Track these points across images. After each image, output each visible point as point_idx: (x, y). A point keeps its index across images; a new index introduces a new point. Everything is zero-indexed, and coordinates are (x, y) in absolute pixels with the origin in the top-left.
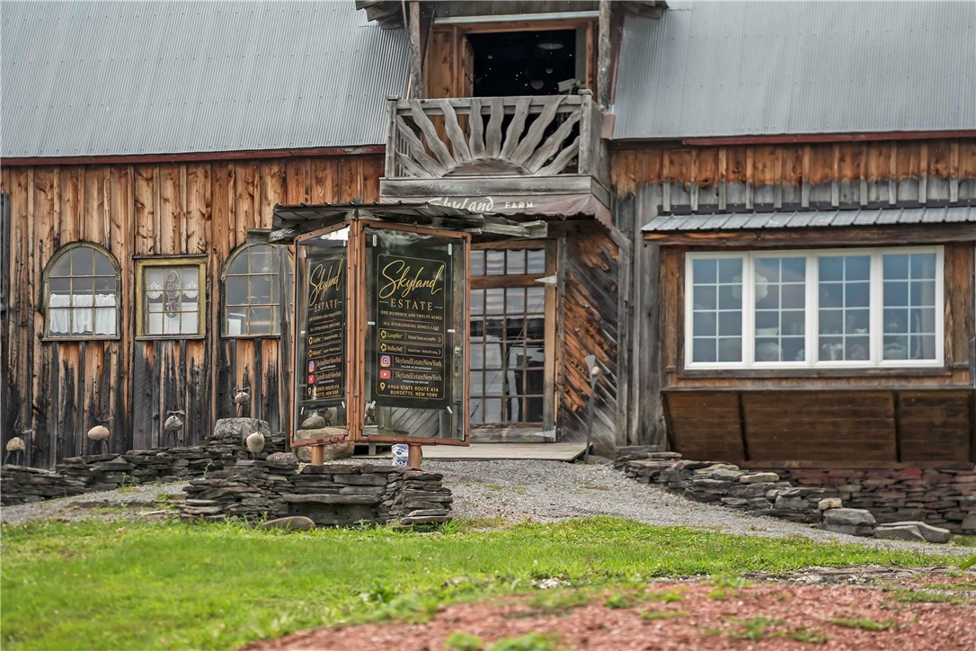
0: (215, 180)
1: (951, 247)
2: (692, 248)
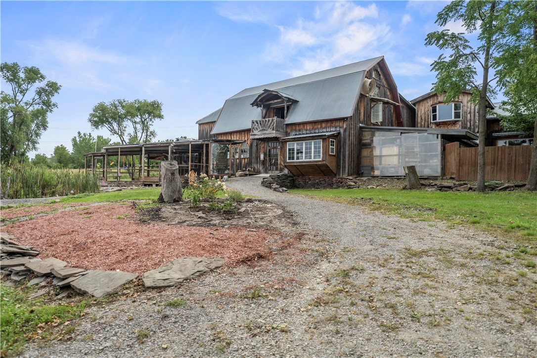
0: (240, 134)
1: (323, 139)
2: (288, 141)
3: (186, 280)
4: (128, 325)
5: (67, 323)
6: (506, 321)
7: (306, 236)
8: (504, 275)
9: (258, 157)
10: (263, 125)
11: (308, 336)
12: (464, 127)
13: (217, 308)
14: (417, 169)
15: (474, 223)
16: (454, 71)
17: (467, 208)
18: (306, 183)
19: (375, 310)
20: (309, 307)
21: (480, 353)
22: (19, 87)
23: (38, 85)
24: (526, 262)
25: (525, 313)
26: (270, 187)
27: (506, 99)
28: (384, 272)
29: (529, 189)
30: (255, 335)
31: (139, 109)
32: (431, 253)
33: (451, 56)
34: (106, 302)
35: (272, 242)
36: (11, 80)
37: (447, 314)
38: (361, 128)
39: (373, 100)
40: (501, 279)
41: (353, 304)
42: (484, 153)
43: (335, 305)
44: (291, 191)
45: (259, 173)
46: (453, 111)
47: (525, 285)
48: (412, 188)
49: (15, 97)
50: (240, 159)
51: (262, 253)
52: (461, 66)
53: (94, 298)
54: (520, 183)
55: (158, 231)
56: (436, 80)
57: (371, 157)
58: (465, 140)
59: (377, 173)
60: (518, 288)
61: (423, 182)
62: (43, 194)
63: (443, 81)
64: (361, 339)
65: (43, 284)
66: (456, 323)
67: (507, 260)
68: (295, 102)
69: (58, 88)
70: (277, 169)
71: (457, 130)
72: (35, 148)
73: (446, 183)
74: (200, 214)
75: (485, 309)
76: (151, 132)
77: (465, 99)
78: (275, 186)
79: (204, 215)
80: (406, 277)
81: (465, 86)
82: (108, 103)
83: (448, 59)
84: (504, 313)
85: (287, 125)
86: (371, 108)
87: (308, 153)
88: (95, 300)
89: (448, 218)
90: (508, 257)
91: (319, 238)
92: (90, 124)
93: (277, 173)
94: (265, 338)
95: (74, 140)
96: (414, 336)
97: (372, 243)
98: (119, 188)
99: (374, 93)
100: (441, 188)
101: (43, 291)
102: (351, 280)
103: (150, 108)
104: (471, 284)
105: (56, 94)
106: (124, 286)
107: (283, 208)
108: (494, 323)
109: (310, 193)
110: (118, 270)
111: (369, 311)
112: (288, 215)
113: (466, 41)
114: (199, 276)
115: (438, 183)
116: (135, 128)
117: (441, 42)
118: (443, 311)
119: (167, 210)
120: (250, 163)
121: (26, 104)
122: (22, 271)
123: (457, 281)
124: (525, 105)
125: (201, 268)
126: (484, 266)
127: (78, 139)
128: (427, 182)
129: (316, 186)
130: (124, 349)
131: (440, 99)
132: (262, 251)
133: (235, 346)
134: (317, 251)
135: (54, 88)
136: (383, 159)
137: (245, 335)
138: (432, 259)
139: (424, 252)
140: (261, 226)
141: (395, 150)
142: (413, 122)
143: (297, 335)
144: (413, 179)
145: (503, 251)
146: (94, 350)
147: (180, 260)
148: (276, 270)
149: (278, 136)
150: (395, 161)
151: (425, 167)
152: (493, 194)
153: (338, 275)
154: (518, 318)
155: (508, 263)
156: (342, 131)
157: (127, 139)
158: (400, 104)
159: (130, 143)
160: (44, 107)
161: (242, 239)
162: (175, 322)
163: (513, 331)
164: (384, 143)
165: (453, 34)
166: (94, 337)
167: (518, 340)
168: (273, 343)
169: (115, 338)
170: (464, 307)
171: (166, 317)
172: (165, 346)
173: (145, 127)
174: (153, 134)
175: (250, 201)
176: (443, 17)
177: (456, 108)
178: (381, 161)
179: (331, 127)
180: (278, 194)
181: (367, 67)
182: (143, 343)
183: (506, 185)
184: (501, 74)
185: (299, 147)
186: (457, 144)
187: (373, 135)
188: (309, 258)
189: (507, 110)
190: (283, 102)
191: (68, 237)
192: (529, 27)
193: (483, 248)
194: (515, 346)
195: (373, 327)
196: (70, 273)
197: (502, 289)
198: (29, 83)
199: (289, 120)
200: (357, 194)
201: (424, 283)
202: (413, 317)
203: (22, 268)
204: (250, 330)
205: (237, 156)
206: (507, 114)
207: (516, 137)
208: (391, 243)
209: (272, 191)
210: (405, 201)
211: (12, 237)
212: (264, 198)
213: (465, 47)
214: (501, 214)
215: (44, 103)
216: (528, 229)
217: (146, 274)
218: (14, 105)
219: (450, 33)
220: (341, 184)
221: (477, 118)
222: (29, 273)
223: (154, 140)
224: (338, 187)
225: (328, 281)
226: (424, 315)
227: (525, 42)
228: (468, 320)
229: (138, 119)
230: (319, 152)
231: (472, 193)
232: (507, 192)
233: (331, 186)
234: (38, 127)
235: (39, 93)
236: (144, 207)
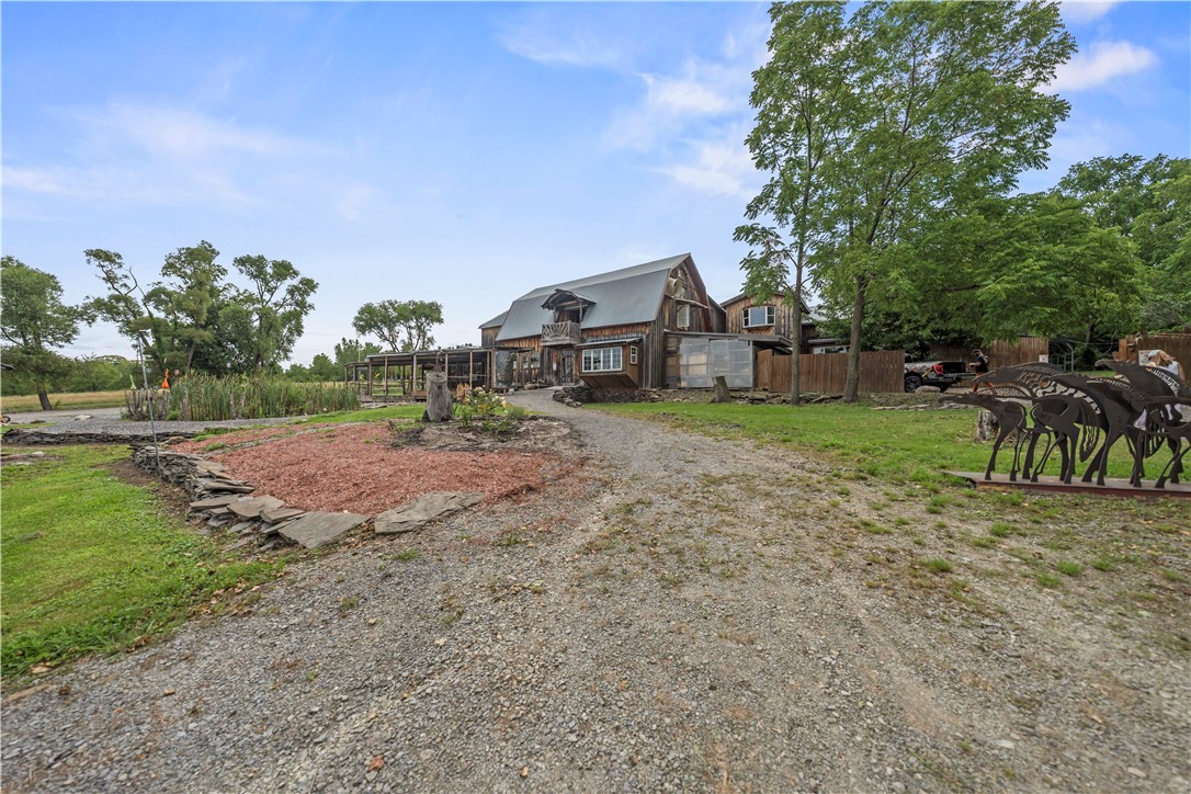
0: (529, 341)
1: (623, 347)
2: (584, 349)
3: (430, 522)
4: (335, 589)
5: (255, 588)
6: (812, 567)
7: (590, 462)
8: (814, 506)
9: (550, 367)
10: (555, 330)
11: (567, 598)
12: (778, 333)
13: (460, 560)
14: (727, 380)
15: (785, 441)
16: (764, 270)
17: (777, 424)
18: (604, 396)
19: (657, 557)
20: (577, 556)
21: (779, 614)
22: (267, 284)
23: (290, 282)
24: (838, 489)
25: (835, 556)
26: (563, 402)
27: (821, 302)
28: (675, 504)
29: (846, 401)
30: (498, 600)
31: (414, 312)
32: (733, 479)
33: (762, 253)
34: (320, 555)
35: (549, 469)
36: (255, 277)
37: (743, 561)
38: (666, 333)
39: (679, 302)
40: (810, 511)
41: (631, 550)
42: (798, 362)
43: (609, 552)
44: (587, 405)
45: (552, 385)
46: (766, 315)
47: (836, 518)
48: (721, 401)
49: (262, 296)
50: (529, 369)
51: (533, 484)
52: (773, 264)
53: (306, 551)
54: (837, 395)
55: (410, 458)
56: (746, 280)
57: (678, 366)
58: (778, 348)
59: (683, 384)
60: (828, 523)
61: (733, 394)
62: (288, 413)
63: (752, 281)
64: (633, 599)
65: (246, 531)
66: (755, 571)
67: (818, 486)
68: (592, 304)
69: (315, 286)
70: (572, 381)
71: (770, 336)
72: (287, 358)
73: (758, 395)
74: (470, 435)
75: (789, 551)
76: (429, 339)
77: (778, 302)
78: (568, 400)
79: (473, 437)
80: (700, 511)
81: (777, 287)
82: (376, 302)
83: (758, 257)
84: (812, 556)
85: (583, 330)
86: (677, 311)
87: (606, 362)
88: (306, 554)
89: (756, 436)
90: (819, 482)
91: (606, 463)
92: (355, 329)
93: (572, 385)
94: (510, 603)
95: (338, 347)
96: (701, 593)
97: (666, 468)
98: (383, 404)
99: (680, 295)
100: (753, 401)
101: (244, 541)
102: (635, 517)
103: (427, 311)
104: (776, 518)
105: (312, 293)
106: (348, 533)
107: (571, 427)
108: (799, 571)
109: (606, 408)
110: (346, 511)
111: (648, 560)
112: (576, 436)
113: (778, 236)
114: (448, 516)
115: (750, 395)
116: (410, 334)
117: (751, 237)
118: (739, 556)
119: (431, 431)
120: (541, 374)
121: (276, 304)
122: (223, 514)
123: (760, 515)
124: (841, 309)
125: (453, 506)
126: (792, 495)
127: (342, 347)
128: (737, 394)
129: (616, 400)
130: (316, 627)
131: (753, 301)
132: (533, 481)
133: (469, 618)
134: (600, 480)
135: (309, 285)
136: (690, 368)
137: (486, 600)
138: (733, 487)
139: (725, 479)
140: (540, 450)
141: (703, 358)
142: (723, 328)
143: (554, 596)
144: (722, 391)
145: (814, 475)
146: (275, 630)
147: (428, 496)
148: (545, 506)
149: (573, 342)
150: (703, 370)
151: (736, 377)
152: (808, 407)
153: (620, 511)
154: (826, 562)
155: (819, 491)
156: (644, 337)
157: (399, 346)
158: (709, 307)
159: (404, 351)
160: (298, 309)
161: (512, 467)
162: (398, 584)
163: (820, 581)
164: (691, 351)
165: (763, 228)
166: (283, 609)
167: (825, 593)
168: (519, 610)
169: (309, 610)
170: (765, 550)
171: (388, 576)
172: (372, 621)
173: (422, 332)
174: (431, 340)
175: (534, 418)
176: (752, 210)
177: (770, 311)
178: (688, 370)
179: (632, 332)
180: (571, 409)
181: (672, 266)
182: (344, 617)
183: (822, 397)
184: (815, 274)
185: (596, 356)
186: (770, 351)
187: (679, 342)
188: (588, 489)
189: (823, 315)
190: (577, 304)
191: (296, 468)
192: (844, 223)
193: (792, 472)
194: (821, 602)
195: (651, 582)
196: (282, 516)
197: (810, 524)
198: (278, 280)
199: (584, 325)
200: (660, 408)
201: (720, 518)
202: (702, 566)
203: (225, 510)
204: (494, 591)
205: (526, 366)
206: (824, 319)
207: (833, 343)
208: (688, 468)
209: (564, 405)
210: (711, 415)
211: (226, 468)
212: (553, 415)
213: (777, 243)
214: (814, 430)
215: (297, 305)
216: (843, 447)
217: (380, 516)
218: (260, 306)
219: (760, 227)
220: (644, 397)
221: (791, 323)
222: (231, 517)
223: (432, 348)
224: (641, 401)
225: (606, 518)
226: (716, 563)
227: (840, 239)
228: (767, 567)
229: (413, 324)
230: (619, 361)
231: (785, 406)
232: (823, 404)
233: (632, 399)
234: (292, 334)
235: (291, 292)
236: (403, 427)
